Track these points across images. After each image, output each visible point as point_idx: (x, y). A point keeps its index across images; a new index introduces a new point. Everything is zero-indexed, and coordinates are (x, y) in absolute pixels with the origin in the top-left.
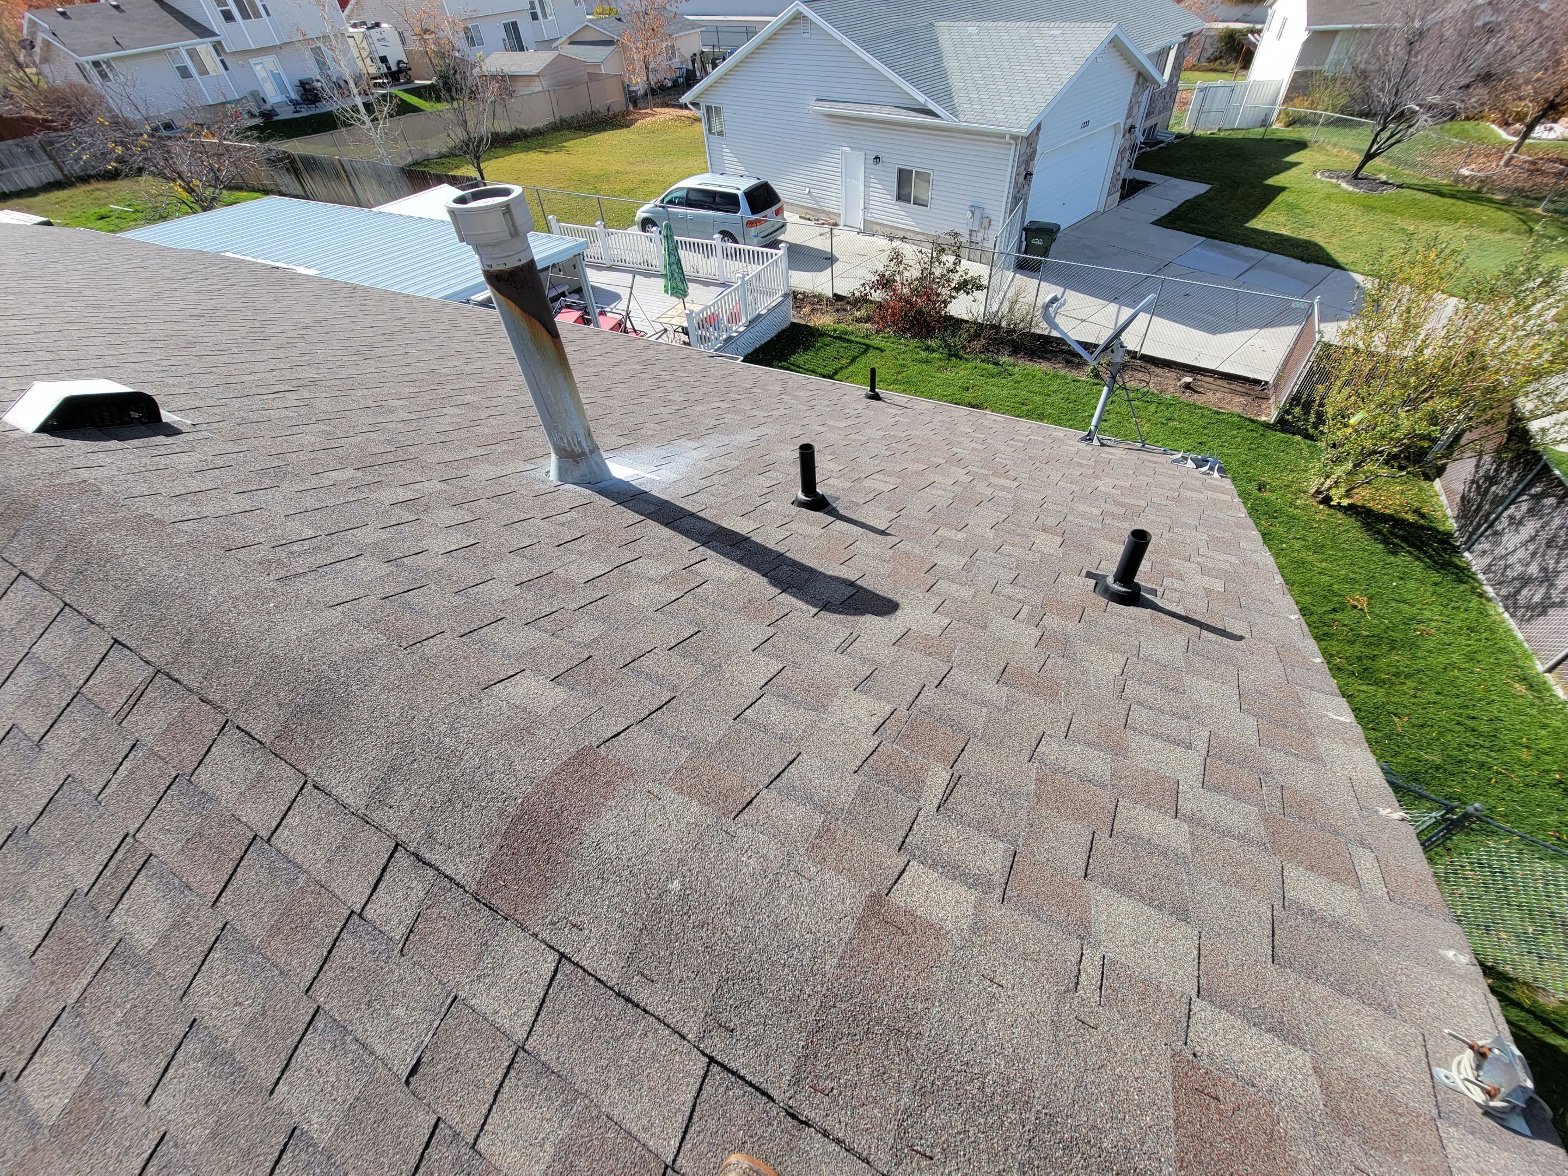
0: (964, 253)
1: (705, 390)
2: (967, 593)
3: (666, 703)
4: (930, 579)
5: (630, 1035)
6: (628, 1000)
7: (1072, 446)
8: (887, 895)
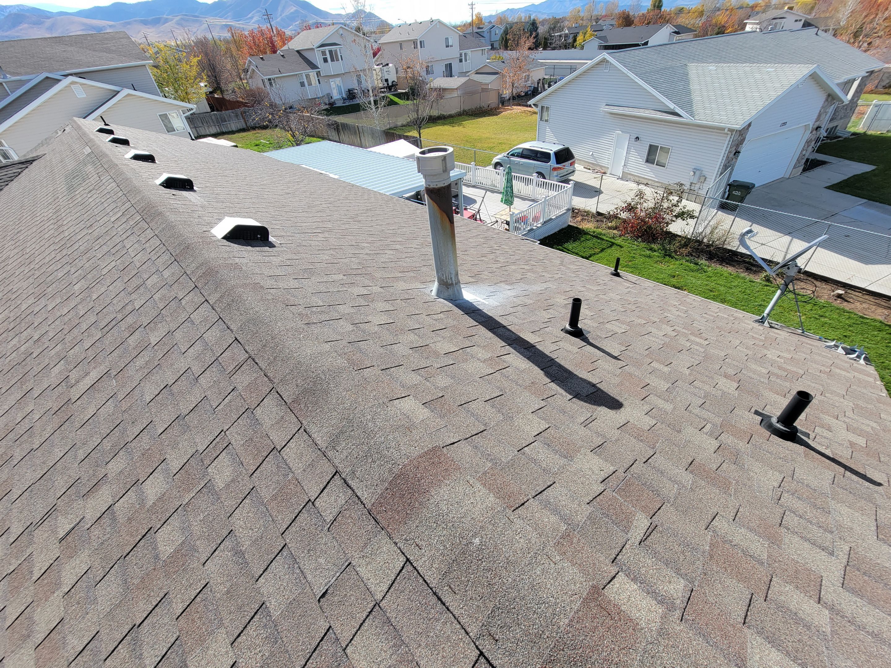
0: (685, 195)
1: (517, 257)
2: (669, 407)
3: (481, 432)
4: (644, 393)
5: (438, 620)
6: (439, 599)
7: (749, 324)
8: (603, 589)
